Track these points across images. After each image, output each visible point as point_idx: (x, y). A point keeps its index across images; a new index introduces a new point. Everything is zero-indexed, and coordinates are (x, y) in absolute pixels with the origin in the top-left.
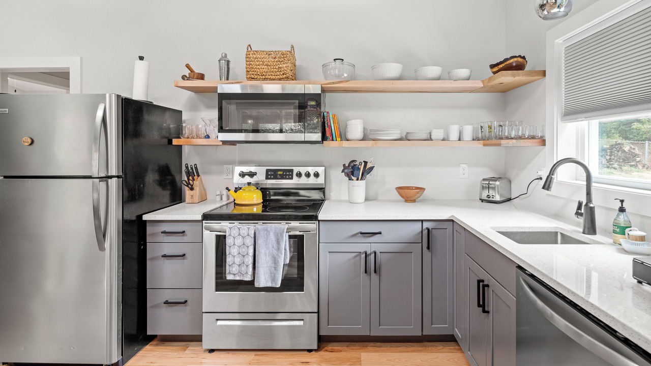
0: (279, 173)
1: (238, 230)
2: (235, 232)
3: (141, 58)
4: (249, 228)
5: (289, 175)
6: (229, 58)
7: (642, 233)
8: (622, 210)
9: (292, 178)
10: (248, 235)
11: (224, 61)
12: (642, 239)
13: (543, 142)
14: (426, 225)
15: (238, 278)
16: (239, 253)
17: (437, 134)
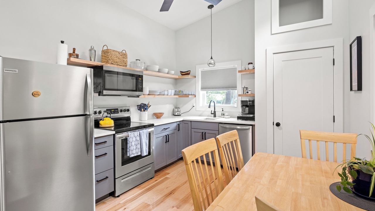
0: (112, 110)
1: (133, 135)
2: (132, 135)
3: (62, 42)
4: (137, 133)
5: (117, 111)
6: (95, 49)
7: (228, 114)
8: (223, 110)
9: (118, 113)
10: (137, 136)
11: (93, 51)
12: (228, 115)
13: (195, 96)
14: (178, 123)
15: (135, 155)
16: (135, 144)
17: (166, 93)
